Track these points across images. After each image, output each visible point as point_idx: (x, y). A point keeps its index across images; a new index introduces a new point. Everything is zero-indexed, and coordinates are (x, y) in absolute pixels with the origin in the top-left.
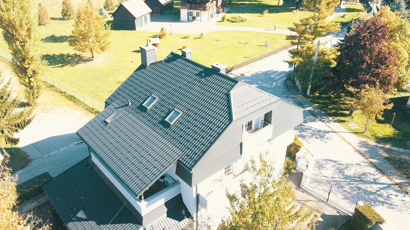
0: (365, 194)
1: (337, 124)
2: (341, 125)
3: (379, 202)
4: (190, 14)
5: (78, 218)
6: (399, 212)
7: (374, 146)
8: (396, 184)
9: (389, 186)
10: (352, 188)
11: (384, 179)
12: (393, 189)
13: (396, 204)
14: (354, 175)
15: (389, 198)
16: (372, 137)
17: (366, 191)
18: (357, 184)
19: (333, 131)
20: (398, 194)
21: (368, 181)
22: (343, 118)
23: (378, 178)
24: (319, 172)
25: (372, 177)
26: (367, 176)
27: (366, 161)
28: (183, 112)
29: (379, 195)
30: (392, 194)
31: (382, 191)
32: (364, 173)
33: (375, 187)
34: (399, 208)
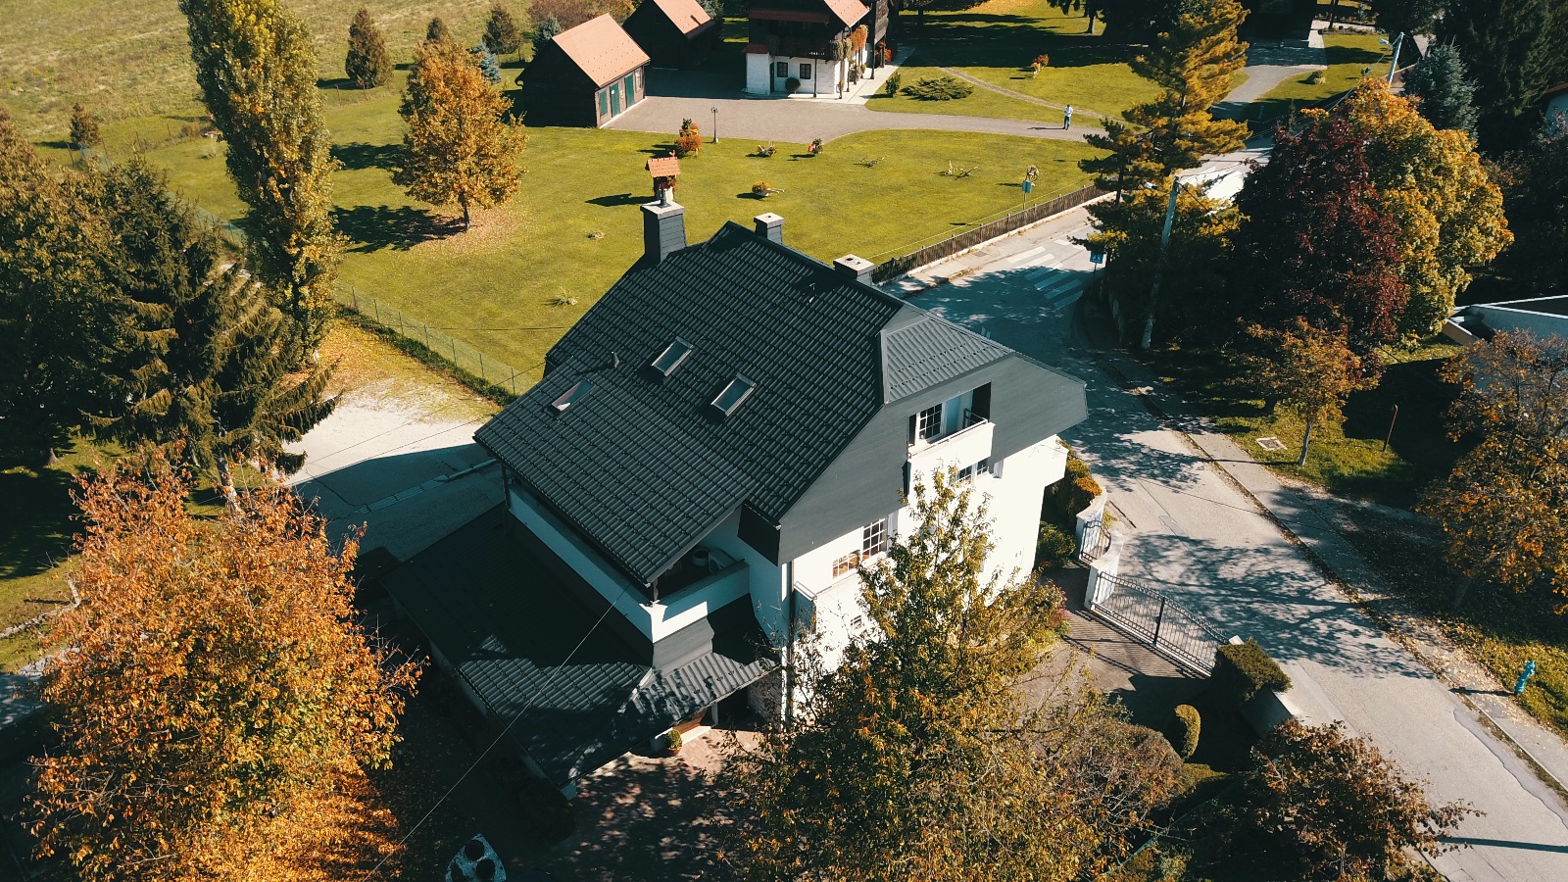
0: (1267, 627)
1: (1220, 437)
2: (1233, 440)
3: (1303, 647)
4: (779, 70)
5: (485, 651)
6: (1352, 674)
7: (1323, 501)
8: (1362, 604)
9: (1339, 610)
10: (1231, 612)
11: (1331, 592)
12: (1350, 618)
13: (1348, 654)
14: (1244, 578)
15: (1333, 638)
16: (1320, 476)
17: (1272, 620)
18: (1247, 603)
19: (1205, 457)
20: (1360, 629)
21: (1281, 594)
22: (1243, 422)
23: (1314, 589)
24: (1143, 570)
25: (1296, 584)
26: (1282, 581)
27: (1289, 541)
28: (758, 383)
29: (1304, 632)
30: (1344, 630)
31: (1317, 621)
32: (1273, 573)
33: (1300, 610)
34: (1355, 664)
